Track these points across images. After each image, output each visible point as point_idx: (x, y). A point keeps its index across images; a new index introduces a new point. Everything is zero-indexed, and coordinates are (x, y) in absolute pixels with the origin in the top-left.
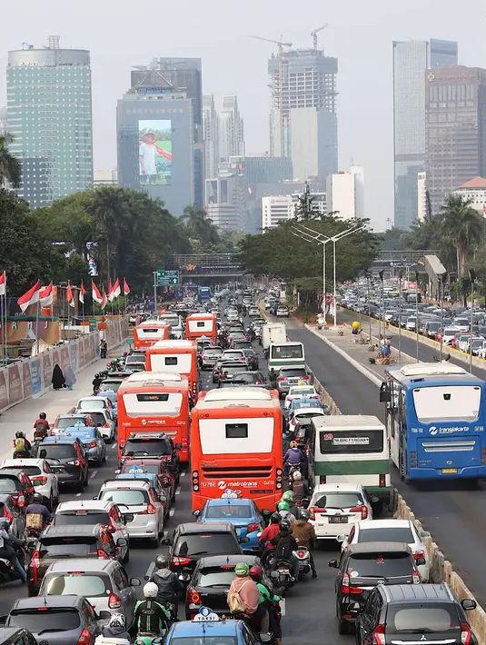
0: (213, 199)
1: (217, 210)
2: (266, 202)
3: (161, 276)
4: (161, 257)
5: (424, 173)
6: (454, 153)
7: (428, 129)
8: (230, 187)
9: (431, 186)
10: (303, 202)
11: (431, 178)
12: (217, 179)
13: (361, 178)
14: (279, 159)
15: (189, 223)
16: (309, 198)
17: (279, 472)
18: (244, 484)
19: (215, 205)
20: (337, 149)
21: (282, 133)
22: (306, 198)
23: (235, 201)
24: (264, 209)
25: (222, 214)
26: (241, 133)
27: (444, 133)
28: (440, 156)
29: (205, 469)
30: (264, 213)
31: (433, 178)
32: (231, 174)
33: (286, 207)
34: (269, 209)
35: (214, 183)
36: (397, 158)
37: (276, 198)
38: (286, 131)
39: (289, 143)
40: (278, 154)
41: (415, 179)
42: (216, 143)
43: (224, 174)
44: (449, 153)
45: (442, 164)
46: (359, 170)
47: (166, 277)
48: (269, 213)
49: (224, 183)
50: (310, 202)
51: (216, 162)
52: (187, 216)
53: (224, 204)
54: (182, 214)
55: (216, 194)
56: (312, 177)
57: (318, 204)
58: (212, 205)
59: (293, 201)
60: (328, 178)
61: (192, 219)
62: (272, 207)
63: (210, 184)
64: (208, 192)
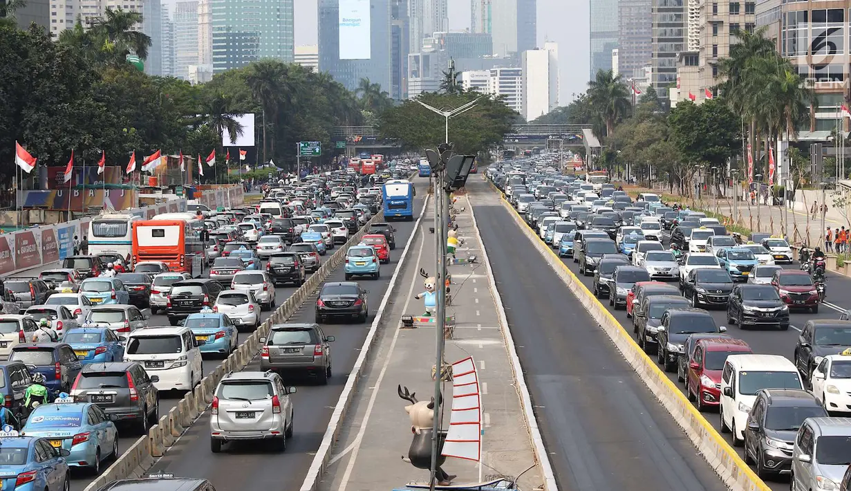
0: (415, 73)
1: (420, 83)
2: (467, 76)
3: (305, 146)
4: (328, 129)
5: (617, 50)
6: (646, 30)
7: (621, 7)
8: (432, 61)
9: (624, 62)
10: (449, 76)
11: (623, 55)
12: (419, 54)
13: (555, 54)
14: (479, 35)
15: (364, 96)
16: (453, 73)
19: (419, 79)
20: (535, 26)
21: (483, 10)
22: (451, 73)
23: (436, 75)
24: (464, 83)
25: (424, 84)
26: (445, 10)
27: (636, 12)
28: (632, 33)
31: (625, 55)
32: (433, 49)
33: (486, 81)
34: (468, 83)
35: (416, 58)
36: (592, 35)
37: (476, 73)
38: (486, 10)
39: (489, 20)
40: (478, 31)
41: (610, 56)
42: (421, 20)
43: (427, 48)
44: (641, 31)
45: (634, 41)
46: (554, 47)
47: (309, 148)
49: (426, 58)
50: (455, 77)
51: (421, 36)
52: (362, 89)
53: (426, 78)
54: (357, 86)
55: (418, 69)
56: (511, 53)
57: (515, 79)
58: (414, 79)
59: (492, 76)
60: (523, 54)
61: (367, 92)
62: (471, 81)
63: (413, 58)
64: (411, 66)
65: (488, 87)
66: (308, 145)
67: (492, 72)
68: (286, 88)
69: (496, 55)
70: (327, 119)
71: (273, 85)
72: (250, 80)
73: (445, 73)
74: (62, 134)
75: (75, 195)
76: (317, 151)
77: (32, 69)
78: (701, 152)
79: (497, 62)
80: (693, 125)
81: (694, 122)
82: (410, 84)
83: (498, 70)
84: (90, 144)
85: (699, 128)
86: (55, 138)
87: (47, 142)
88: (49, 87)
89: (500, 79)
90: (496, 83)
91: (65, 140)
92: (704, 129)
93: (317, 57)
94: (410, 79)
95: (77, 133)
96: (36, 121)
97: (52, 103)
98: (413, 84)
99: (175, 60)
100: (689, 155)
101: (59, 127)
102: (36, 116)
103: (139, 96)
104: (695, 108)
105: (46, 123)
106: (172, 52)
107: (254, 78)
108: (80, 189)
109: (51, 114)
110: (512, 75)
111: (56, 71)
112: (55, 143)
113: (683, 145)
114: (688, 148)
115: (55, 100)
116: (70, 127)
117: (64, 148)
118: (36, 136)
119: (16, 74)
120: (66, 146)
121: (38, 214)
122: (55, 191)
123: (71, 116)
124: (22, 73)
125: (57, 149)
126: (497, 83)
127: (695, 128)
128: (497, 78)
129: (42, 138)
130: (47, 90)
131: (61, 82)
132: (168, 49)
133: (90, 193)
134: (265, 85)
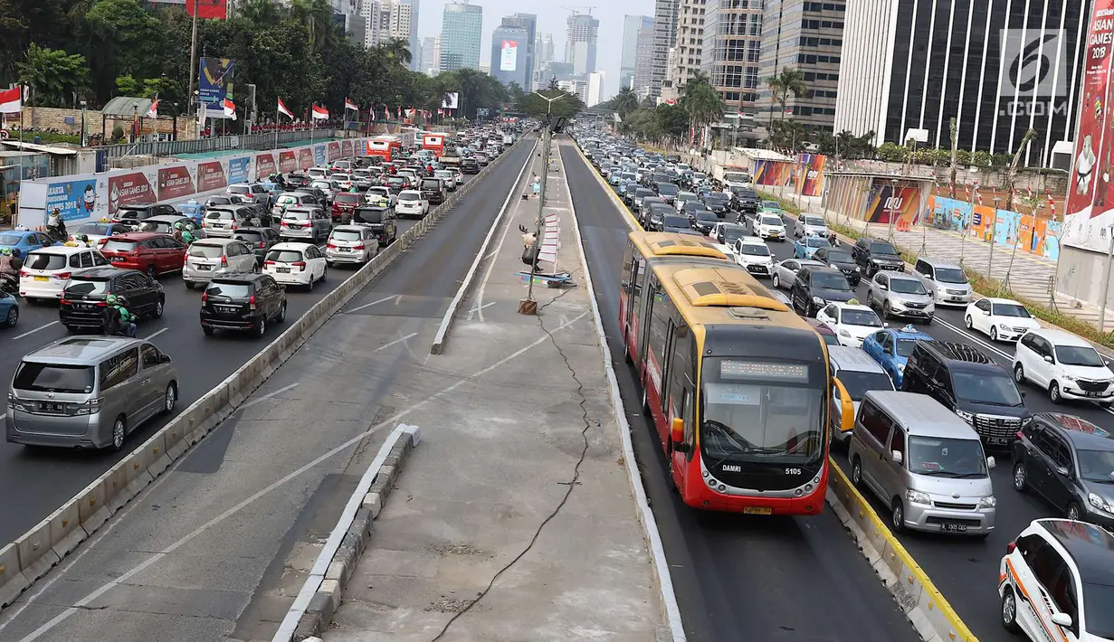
0: (536, 80)
2: (560, 83)
3: (481, 111)
4: (493, 103)
5: (633, 77)
6: (648, 68)
7: (637, 56)
8: (544, 76)
9: (636, 83)
11: (636, 79)
12: (539, 71)
13: (604, 76)
14: (568, 64)
19: (538, 83)
20: (595, 62)
26: (552, 51)
27: (644, 59)
28: (641, 69)
33: (569, 86)
35: (537, 73)
36: (622, 69)
37: (565, 82)
38: (572, 52)
39: (573, 57)
41: (630, 79)
42: (541, 55)
43: (543, 68)
44: (645, 68)
45: (642, 73)
49: (542, 73)
50: (555, 83)
51: (540, 62)
53: (541, 83)
54: (508, 84)
55: (538, 78)
56: (582, 74)
57: (583, 86)
58: (535, 83)
59: (572, 84)
60: (588, 75)
61: (512, 87)
62: (563, 86)
64: (534, 77)
65: (570, 89)
68: (474, 82)
69: (575, 74)
70: (493, 98)
71: (467, 80)
72: (456, 77)
73: (550, 81)
76: (487, 114)
77: (356, 64)
78: (670, 129)
79: (576, 78)
81: (668, 113)
82: (533, 85)
83: (576, 82)
88: (363, 73)
92: (672, 117)
93: (490, 68)
95: (374, 96)
97: (364, 81)
100: (664, 129)
103: (404, 80)
104: (669, 107)
106: (421, 61)
108: (374, 122)
109: (363, 86)
111: (367, 66)
113: (661, 124)
114: (664, 126)
118: (356, 95)
119: (348, 65)
121: (353, 133)
122: (362, 123)
123: (372, 87)
124: (351, 65)
126: (575, 88)
127: (668, 116)
128: (575, 85)
131: (369, 71)
132: (419, 59)
133: (379, 125)
134: (464, 80)
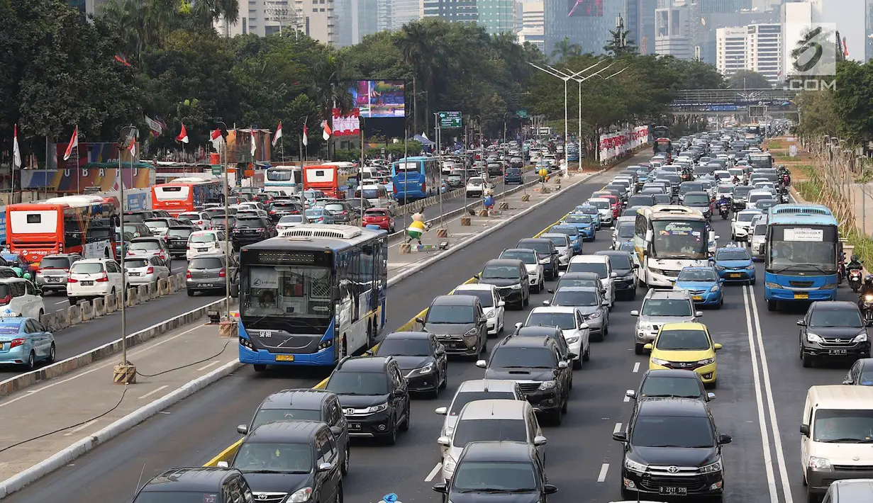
0: (663, 31)
1: (668, 42)
2: (721, 34)
3: (444, 117)
8: (682, 17)
10: (617, 36)
12: (667, 9)
13: (819, 6)
16: (622, 31)
17: (61, 245)
18: (39, 253)
19: (667, 38)
22: (619, 32)
23: (687, 33)
24: (718, 42)
25: (673, 47)
29: (15, 243)
30: (718, 46)
32: (684, 3)
33: (743, 39)
34: (723, 41)
35: (665, 14)
37: (731, 30)
43: (679, 2)
47: (448, 119)
48: (724, 46)
49: (676, 13)
50: (624, 37)
53: (676, 37)
55: (667, 26)
56: (772, 6)
57: (776, 36)
58: (662, 37)
59: (749, 32)
60: (783, 7)
61: (564, 55)
62: (727, 39)
63: (661, 14)
64: (658, 24)
65: (745, 45)
66: (448, 115)
67: (749, 28)
68: (441, 51)
69: (756, 9)
70: (505, 86)
71: (423, 46)
72: (398, 41)
73: (613, 33)
74: (62, 107)
75: (84, 175)
76: (458, 122)
77: (32, 35)
78: (863, 120)
79: (758, 17)
80: (852, 90)
81: (854, 85)
82: (657, 43)
83: (757, 26)
84: (92, 118)
85: (860, 92)
86: (55, 112)
87: (45, 117)
88: (49, 56)
89: (759, 36)
90: (755, 41)
91: (65, 113)
92: (867, 93)
93: (542, 14)
94: (657, 38)
95: (79, 106)
96: (34, 93)
97: (53, 73)
98: (660, 43)
99: (393, 19)
100: (849, 123)
101: (59, 100)
102: (32, 88)
103: (214, 63)
104: (856, 69)
105: (44, 95)
106: (390, 11)
107: (402, 40)
108: (90, 168)
109: (51, 84)
110: (774, 31)
111: (58, 38)
112: (54, 117)
113: (842, 111)
114: (850, 116)
115: (56, 69)
116: (70, 99)
117: (64, 122)
118: (34, 110)
119: (14, 40)
120: (66, 120)
121: (31, 196)
122: (62, 171)
123: (72, 86)
124: (21, 39)
125: (56, 123)
126: (756, 43)
127: (855, 93)
128: (755, 35)
129: (40, 112)
130: (47, 58)
131: (63, 50)
132: (385, 8)
133: (100, 173)
134: (416, 48)
